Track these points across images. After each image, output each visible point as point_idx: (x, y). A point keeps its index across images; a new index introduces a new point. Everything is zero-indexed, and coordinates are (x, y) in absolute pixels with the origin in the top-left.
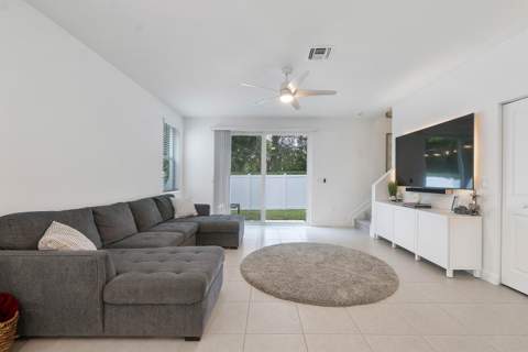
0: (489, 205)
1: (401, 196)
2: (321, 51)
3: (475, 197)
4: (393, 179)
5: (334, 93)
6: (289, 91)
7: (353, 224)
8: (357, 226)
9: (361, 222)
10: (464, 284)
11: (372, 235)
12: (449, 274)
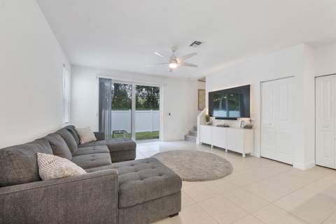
0: (256, 124)
1: (212, 121)
2: (198, 43)
3: (251, 121)
4: (207, 113)
5: (196, 66)
6: (176, 61)
7: (184, 138)
8: (186, 139)
9: (189, 136)
10: (249, 159)
11: (198, 142)
12: (244, 156)
